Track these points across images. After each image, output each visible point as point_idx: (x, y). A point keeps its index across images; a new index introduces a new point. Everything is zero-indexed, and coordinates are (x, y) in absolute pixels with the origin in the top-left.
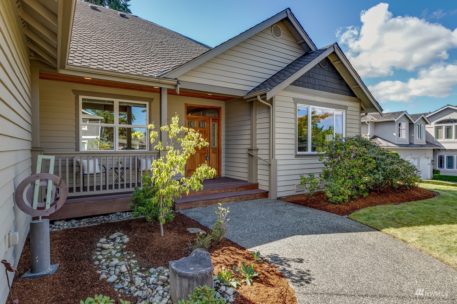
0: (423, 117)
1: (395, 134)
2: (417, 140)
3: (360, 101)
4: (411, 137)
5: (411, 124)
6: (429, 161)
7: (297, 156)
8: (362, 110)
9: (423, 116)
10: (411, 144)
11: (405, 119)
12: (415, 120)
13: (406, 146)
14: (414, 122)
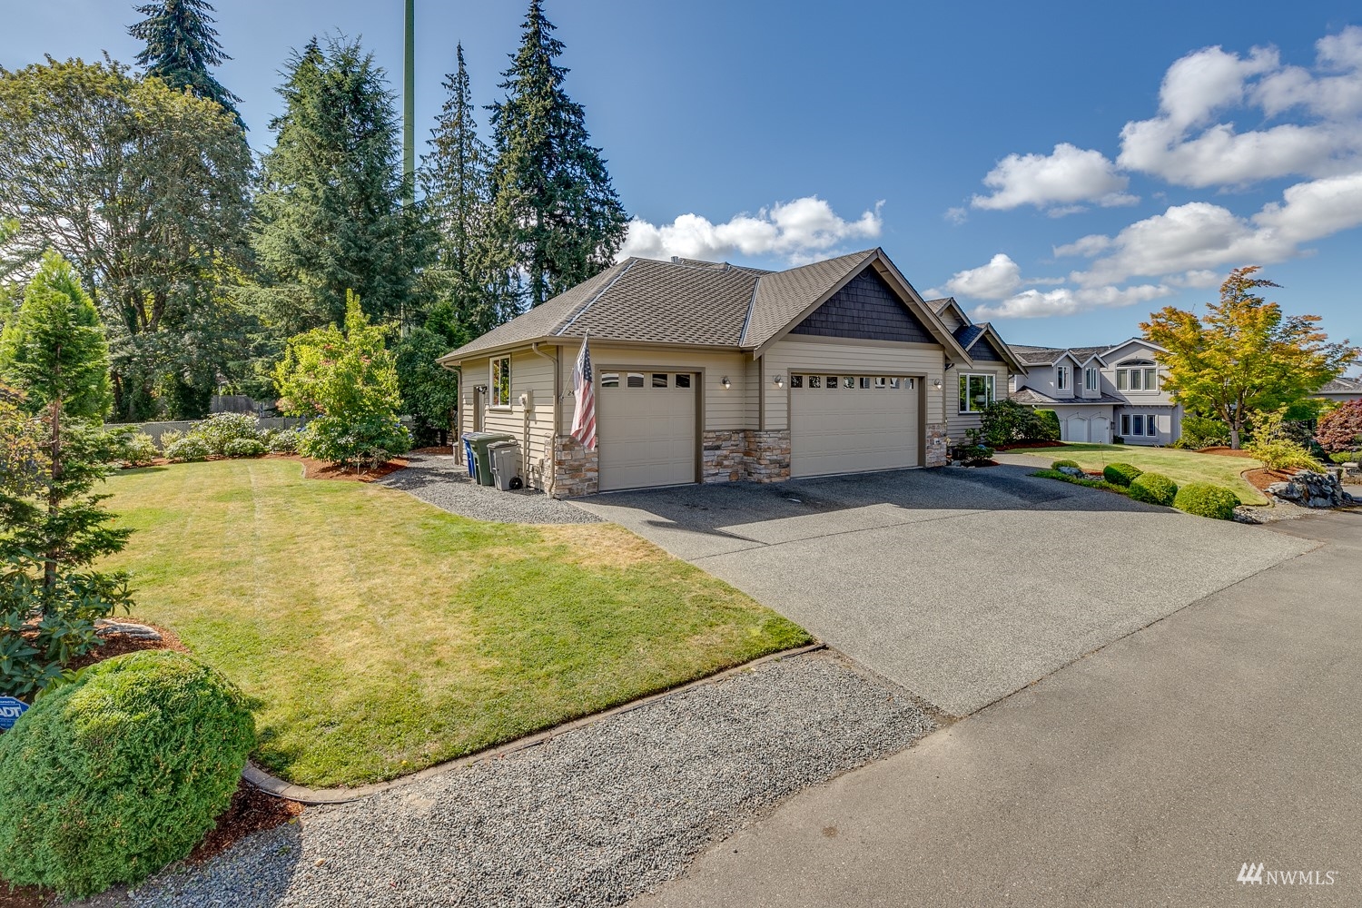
0: (1095, 358)
1: (1052, 384)
2: (1086, 393)
3: (1007, 364)
4: (1076, 387)
5: (1077, 369)
6: (1107, 424)
7: (960, 414)
8: (1009, 372)
9: (1095, 355)
10: (1077, 397)
11: (1067, 362)
12: (1082, 363)
13: (1070, 400)
14: (1082, 366)
